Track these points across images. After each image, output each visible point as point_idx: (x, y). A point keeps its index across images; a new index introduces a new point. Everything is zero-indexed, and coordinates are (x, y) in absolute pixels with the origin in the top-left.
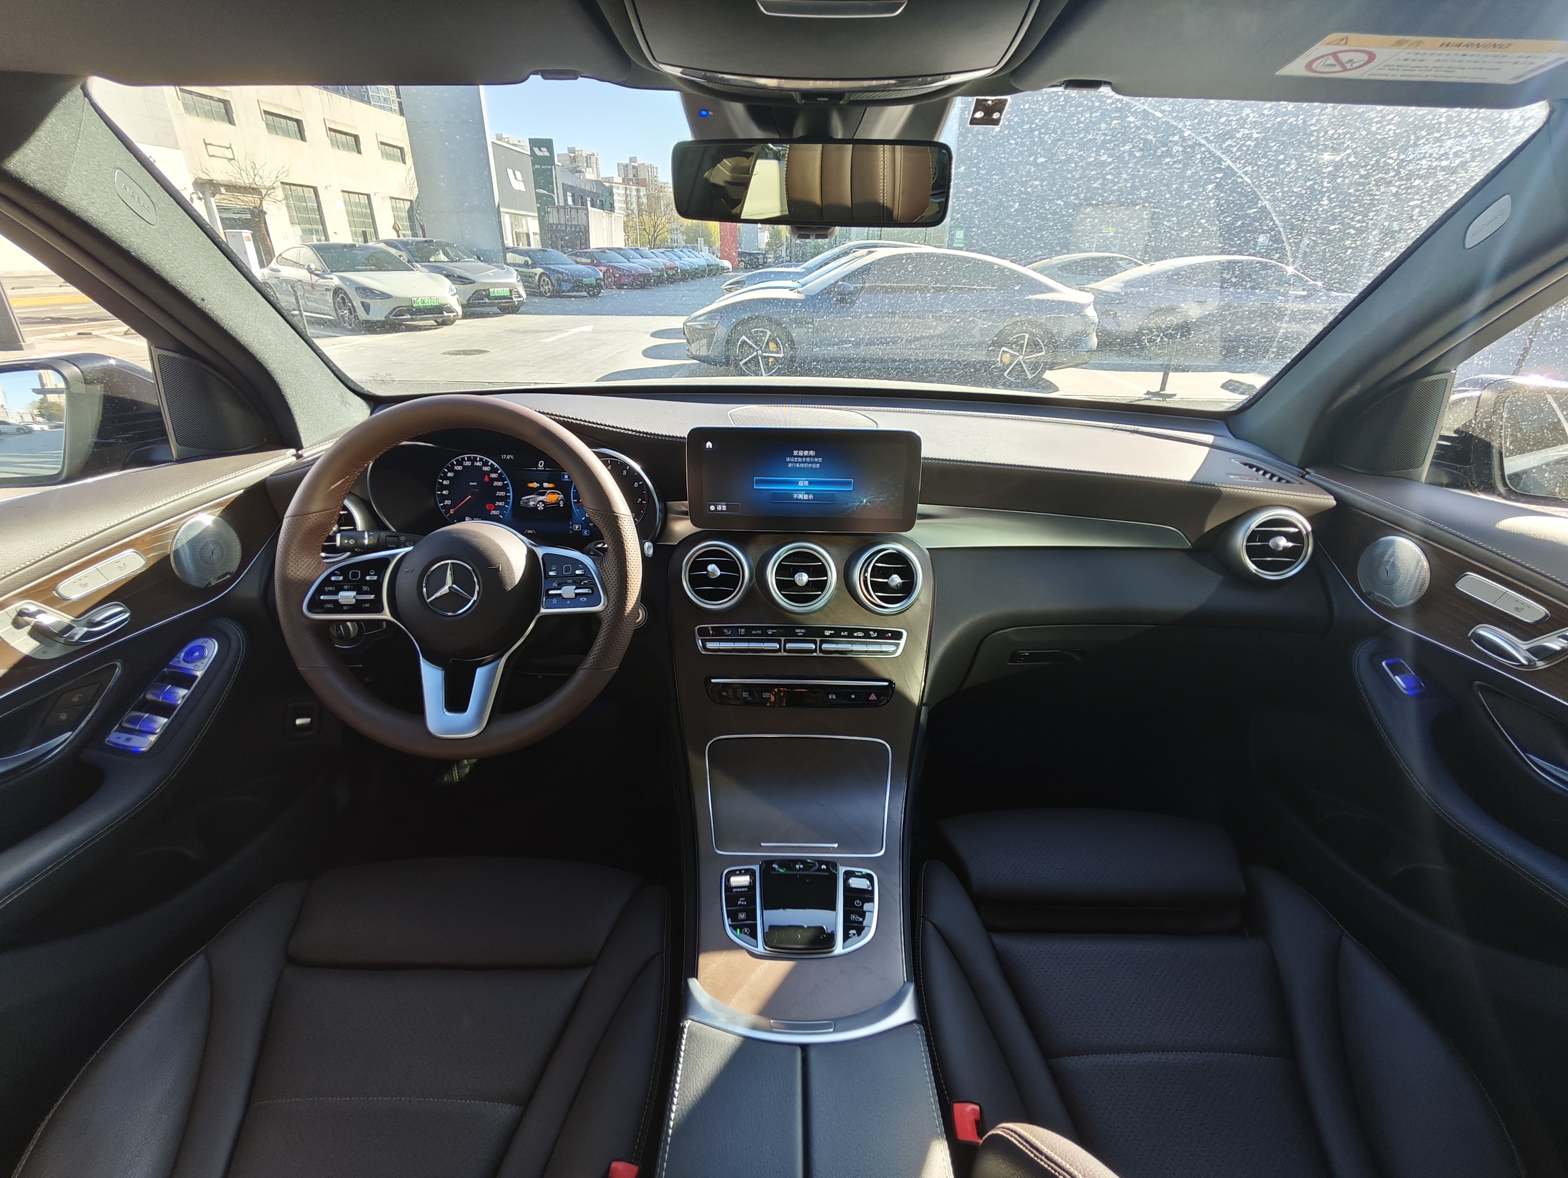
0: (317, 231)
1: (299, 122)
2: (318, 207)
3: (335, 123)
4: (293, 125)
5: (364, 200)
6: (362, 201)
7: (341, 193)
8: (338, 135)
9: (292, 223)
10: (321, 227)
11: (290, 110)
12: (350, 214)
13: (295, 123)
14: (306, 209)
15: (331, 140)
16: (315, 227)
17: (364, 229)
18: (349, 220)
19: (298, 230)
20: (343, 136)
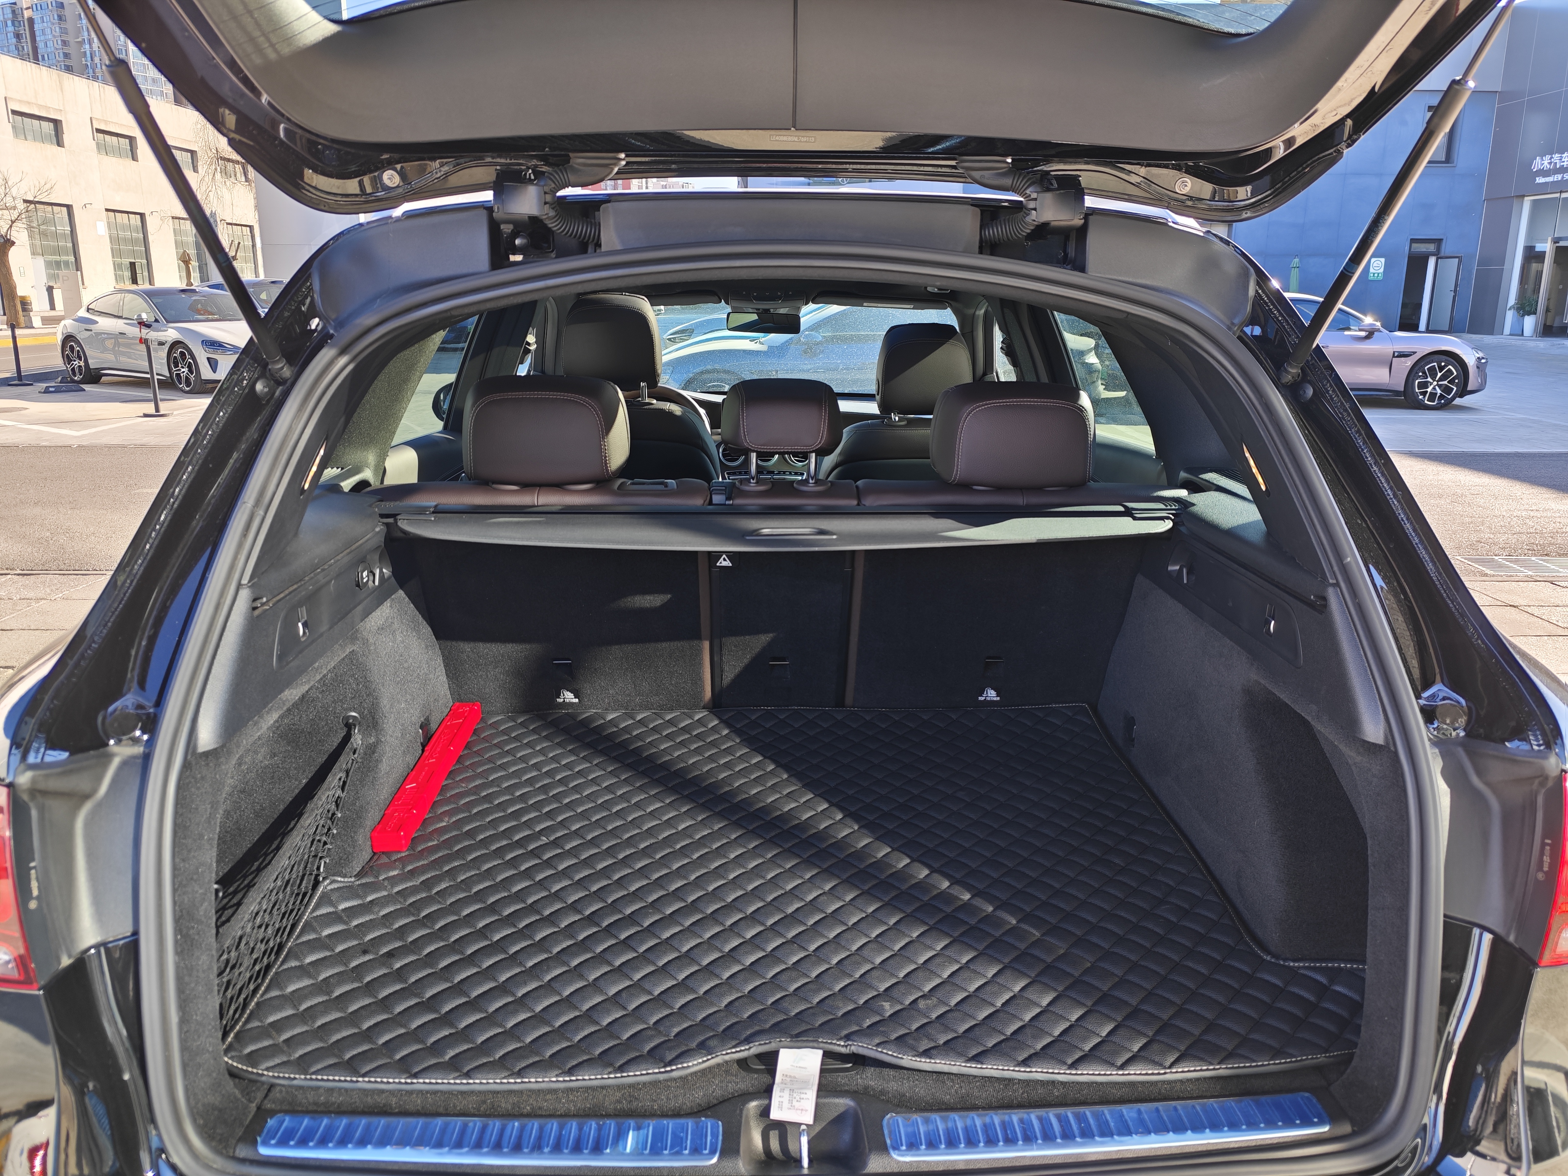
0: (67, 263)
1: (57, 123)
2: (72, 231)
3: (106, 122)
4: (48, 127)
5: (136, 220)
6: (133, 222)
7: (105, 212)
8: (108, 137)
9: (34, 253)
10: (72, 259)
11: (47, 108)
12: (115, 240)
13: (51, 125)
14: (56, 236)
15: (98, 144)
16: (64, 258)
17: (133, 261)
18: (112, 249)
19: (40, 262)
20: (115, 139)
